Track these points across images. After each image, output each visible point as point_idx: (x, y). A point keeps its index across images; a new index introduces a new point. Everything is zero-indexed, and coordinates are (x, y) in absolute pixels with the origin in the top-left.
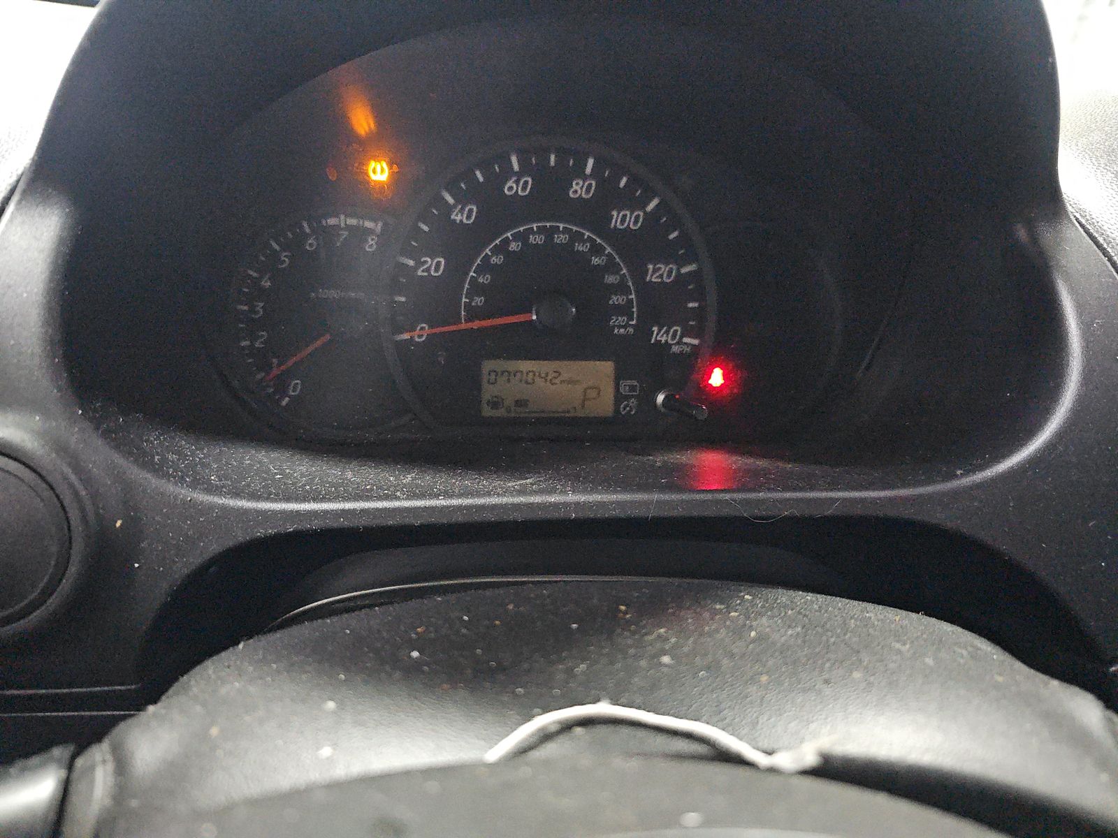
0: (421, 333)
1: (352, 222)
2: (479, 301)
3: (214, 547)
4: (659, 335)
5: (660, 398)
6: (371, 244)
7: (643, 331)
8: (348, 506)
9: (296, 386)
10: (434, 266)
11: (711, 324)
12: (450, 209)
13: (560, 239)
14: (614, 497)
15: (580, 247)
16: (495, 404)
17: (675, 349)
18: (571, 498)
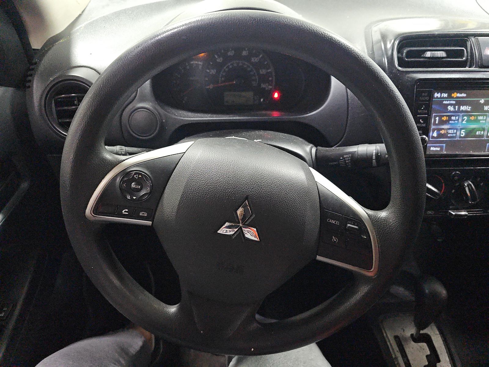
0: (211, 86)
1: (196, 62)
2: (223, 79)
3: (178, 126)
4: (263, 86)
5: (262, 100)
6: (200, 67)
7: (259, 85)
8: (200, 119)
9: (186, 98)
10: (213, 72)
11: (274, 83)
12: (217, 59)
13: (241, 64)
14: (245, 118)
15: (245, 66)
16: (227, 102)
17: (267, 89)
18: (238, 118)
